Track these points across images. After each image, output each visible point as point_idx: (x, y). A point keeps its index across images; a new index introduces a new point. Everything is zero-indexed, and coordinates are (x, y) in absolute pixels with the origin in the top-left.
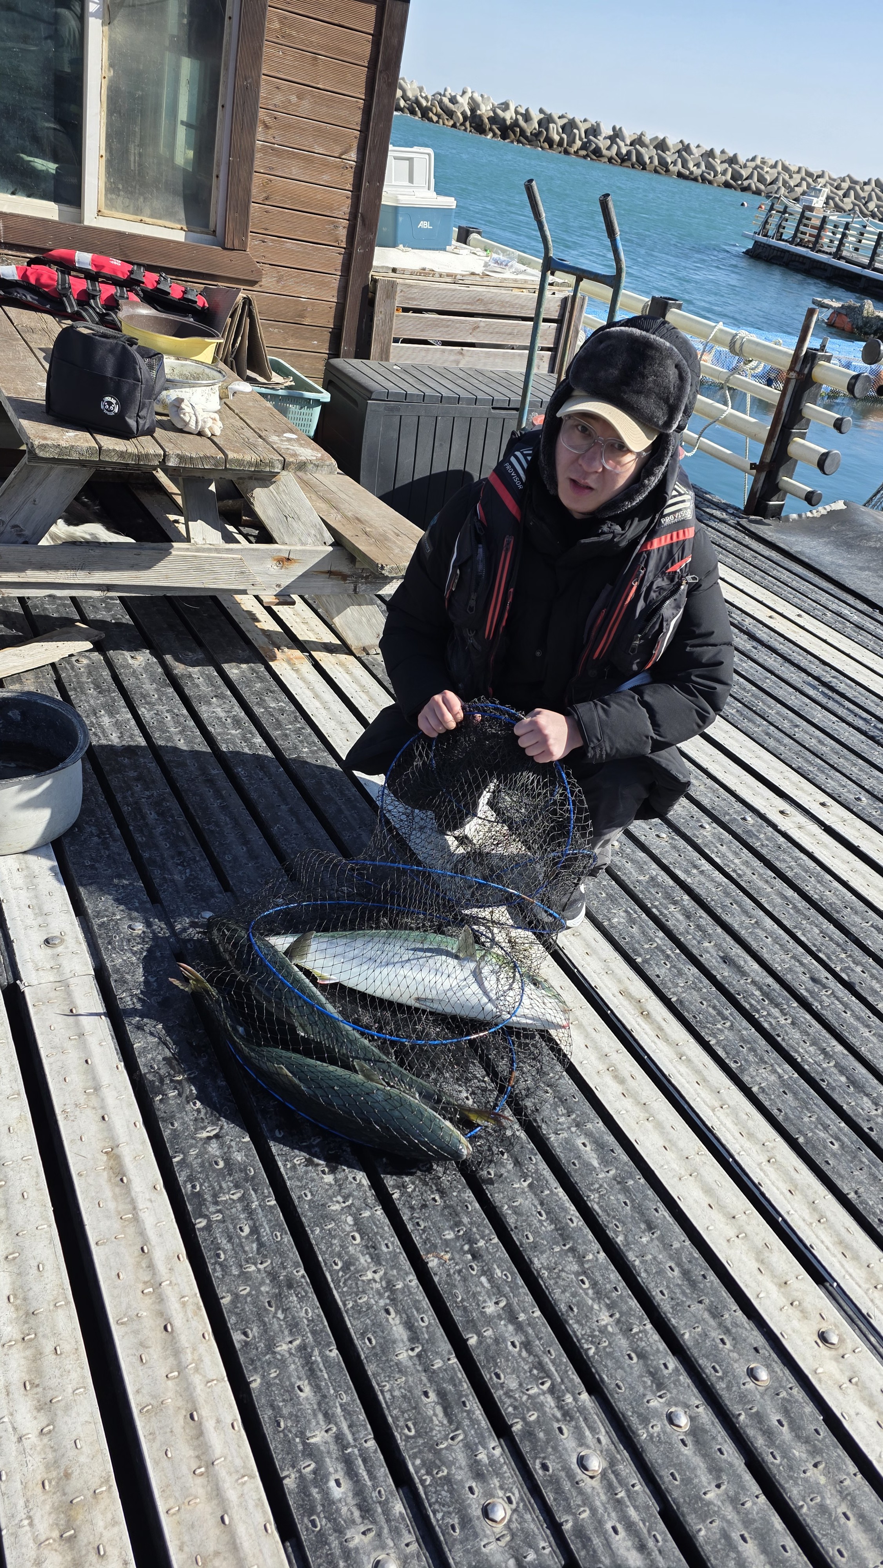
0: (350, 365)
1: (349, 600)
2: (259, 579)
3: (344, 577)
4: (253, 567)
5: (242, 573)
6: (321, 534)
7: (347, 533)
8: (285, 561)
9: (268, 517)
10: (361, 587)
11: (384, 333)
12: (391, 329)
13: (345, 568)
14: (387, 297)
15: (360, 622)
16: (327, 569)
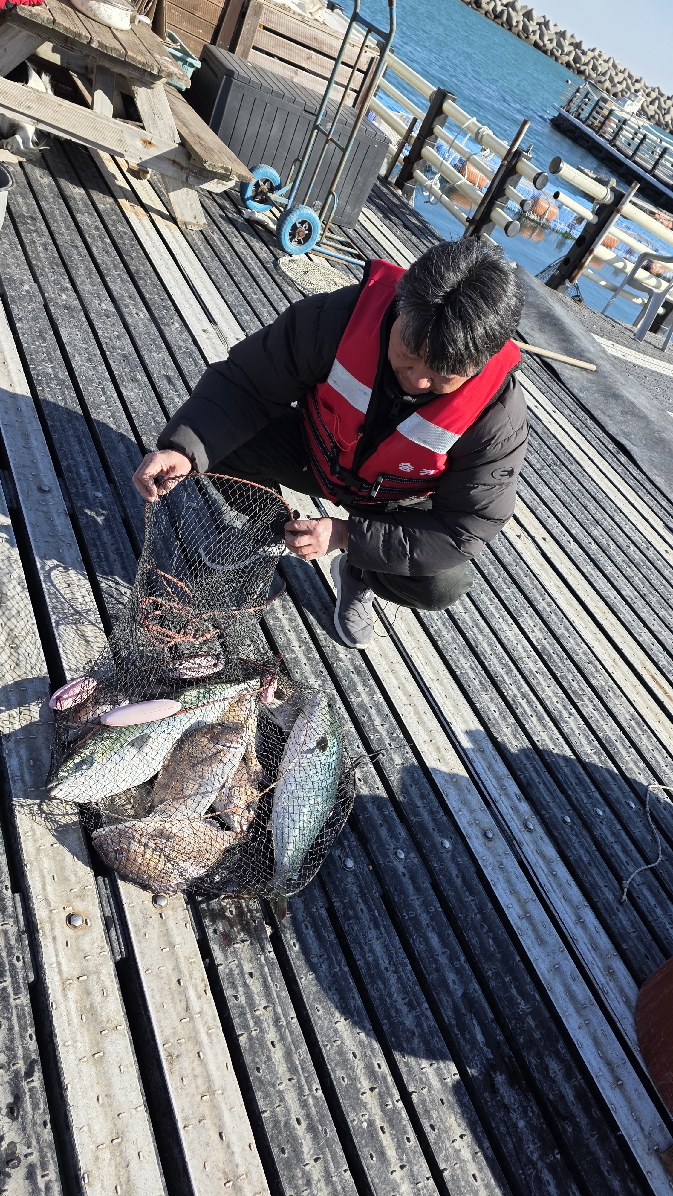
0: (221, 53)
1: (181, 185)
2: (131, 149)
3: (182, 168)
4: (128, 140)
5: (120, 140)
6: (173, 134)
7: (190, 140)
8: (148, 143)
9: (143, 111)
10: (191, 179)
11: (248, 39)
12: (253, 38)
13: (184, 163)
14: (255, 15)
15: (186, 204)
16: (172, 158)
